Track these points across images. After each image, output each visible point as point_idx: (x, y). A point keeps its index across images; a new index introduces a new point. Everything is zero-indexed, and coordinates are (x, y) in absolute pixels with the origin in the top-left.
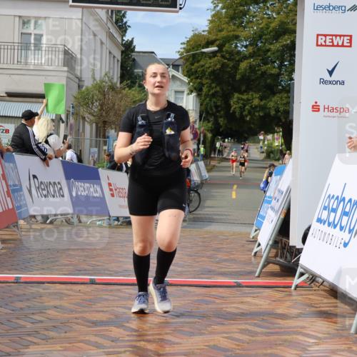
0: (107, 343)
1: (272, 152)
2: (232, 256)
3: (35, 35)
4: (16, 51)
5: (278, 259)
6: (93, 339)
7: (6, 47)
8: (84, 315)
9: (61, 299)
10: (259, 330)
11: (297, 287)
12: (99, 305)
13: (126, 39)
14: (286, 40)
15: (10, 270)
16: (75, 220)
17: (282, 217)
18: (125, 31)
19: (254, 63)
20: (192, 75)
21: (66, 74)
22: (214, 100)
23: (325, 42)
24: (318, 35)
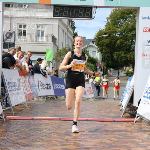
0: (64, 141)
1: (128, 73)
2: (112, 111)
3: (42, 31)
4: (35, 37)
5: (129, 111)
6: (59, 140)
7: (31, 35)
8: (56, 131)
9: (48, 125)
10: (121, 137)
11: (136, 121)
12: (62, 128)
13: (75, 32)
14: (134, 32)
15: (30, 115)
16: (55, 98)
17: (131, 95)
18: (74, 29)
19: (122, 41)
20: (99, 45)
21: (52, 45)
22: (107, 54)
23: (147, 30)
24: (144, 28)
